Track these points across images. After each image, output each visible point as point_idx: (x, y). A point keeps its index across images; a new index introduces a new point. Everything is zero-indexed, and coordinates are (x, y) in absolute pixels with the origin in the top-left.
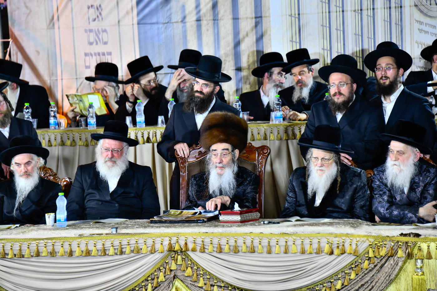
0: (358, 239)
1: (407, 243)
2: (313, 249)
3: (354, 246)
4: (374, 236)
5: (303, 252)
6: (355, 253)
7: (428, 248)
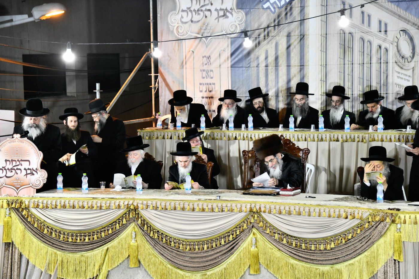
0: (363, 210)
1: (392, 214)
2: (336, 215)
3: (360, 215)
4: (373, 209)
5: (330, 216)
6: (361, 218)
7: (405, 218)
